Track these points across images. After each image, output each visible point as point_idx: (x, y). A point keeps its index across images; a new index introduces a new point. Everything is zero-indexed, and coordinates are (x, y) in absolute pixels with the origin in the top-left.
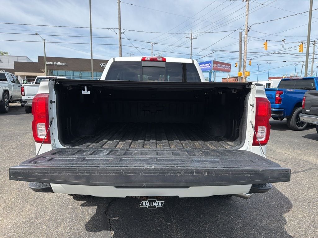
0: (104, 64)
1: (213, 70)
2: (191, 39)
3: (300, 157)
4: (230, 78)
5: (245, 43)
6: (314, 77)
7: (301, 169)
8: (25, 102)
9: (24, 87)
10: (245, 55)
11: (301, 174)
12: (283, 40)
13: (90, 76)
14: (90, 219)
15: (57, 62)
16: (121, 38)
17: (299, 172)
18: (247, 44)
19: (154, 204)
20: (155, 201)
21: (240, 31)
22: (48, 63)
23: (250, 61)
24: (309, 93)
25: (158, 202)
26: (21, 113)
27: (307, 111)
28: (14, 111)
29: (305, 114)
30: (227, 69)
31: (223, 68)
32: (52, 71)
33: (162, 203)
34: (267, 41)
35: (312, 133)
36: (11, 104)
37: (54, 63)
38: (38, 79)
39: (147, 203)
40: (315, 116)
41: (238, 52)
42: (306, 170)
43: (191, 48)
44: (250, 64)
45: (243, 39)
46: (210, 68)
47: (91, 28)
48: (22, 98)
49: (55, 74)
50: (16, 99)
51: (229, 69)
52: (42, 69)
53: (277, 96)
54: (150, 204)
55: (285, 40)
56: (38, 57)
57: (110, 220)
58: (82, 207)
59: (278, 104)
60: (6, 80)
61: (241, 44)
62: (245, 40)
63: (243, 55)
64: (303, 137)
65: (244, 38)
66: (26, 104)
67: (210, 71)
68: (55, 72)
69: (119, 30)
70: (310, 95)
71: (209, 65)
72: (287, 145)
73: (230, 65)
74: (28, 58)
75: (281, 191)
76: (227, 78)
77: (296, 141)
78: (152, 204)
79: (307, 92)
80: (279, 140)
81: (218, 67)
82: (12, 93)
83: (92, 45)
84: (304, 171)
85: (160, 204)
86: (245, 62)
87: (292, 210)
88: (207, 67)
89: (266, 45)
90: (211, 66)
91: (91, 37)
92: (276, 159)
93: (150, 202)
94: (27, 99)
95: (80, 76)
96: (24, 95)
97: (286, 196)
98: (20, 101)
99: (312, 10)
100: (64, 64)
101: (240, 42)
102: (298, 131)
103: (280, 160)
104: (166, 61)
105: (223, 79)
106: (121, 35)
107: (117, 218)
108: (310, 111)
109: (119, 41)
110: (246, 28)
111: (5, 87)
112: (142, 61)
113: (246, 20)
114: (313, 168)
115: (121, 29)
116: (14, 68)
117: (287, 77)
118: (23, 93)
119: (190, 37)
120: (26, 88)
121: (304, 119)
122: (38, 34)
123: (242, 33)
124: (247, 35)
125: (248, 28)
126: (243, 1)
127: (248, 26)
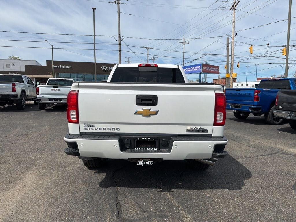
0: (104, 68)
1: (202, 72)
2: (184, 44)
3: (270, 145)
4: (221, 79)
5: (232, 47)
6: (289, 78)
7: (268, 153)
8: (40, 100)
9: (39, 88)
10: (232, 58)
11: (267, 157)
12: (267, 45)
13: (92, 78)
14: (101, 181)
15: (63, 65)
16: (120, 44)
17: (265, 155)
18: (234, 48)
19: (147, 163)
20: (147, 161)
21: (228, 37)
22: (55, 66)
23: (238, 64)
24: (281, 92)
25: (149, 162)
26: (35, 110)
27: (280, 107)
28: (29, 108)
29: (279, 110)
30: (216, 71)
31: (212, 70)
32: (59, 73)
33: (152, 163)
34: (252, 45)
35: (286, 127)
36: (27, 103)
37: (61, 66)
38: (49, 80)
39: (142, 162)
40: (287, 111)
41: (226, 56)
42: (272, 154)
43: (184, 52)
44: (238, 66)
45: (230, 44)
46: (199, 70)
47: (94, 35)
48: (37, 97)
49: (61, 76)
50: (30, 98)
51: (218, 71)
52: (49, 72)
53: (255, 95)
54: (144, 163)
55: (269, 44)
56: (47, 61)
57: (115, 181)
58: (95, 174)
59: (256, 102)
60: (23, 82)
61: (229, 49)
62: (232, 44)
63: (230, 58)
64: (278, 130)
66: (40, 102)
67: (200, 73)
68: (61, 74)
69: (119, 37)
70: (282, 94)
72: (262, 136)
73: (218, 67)
74: (38, 62)
75: (246, 167)
76: (217, 79)
77: (271, 133)
78: (145, 163)
79: (280, 91)
80: (255, 132)
81: (207, 70)
82: (28, 93)
83: (96, 50)
84: (270, 155)
85: (151, 163)
86: (232, 65)
87: (251, 178)
88: (197, 69)
89: (251, 49)
91: (95, 44)
92: (249, 146)
93: (144, 161)
94: (41, 98)
95: (83, 78)
96: (39, 94)
97: (250, 170)
98: (35, 99)
99: (290, 18)
100: (69, 67)
101: (228, 46)
102: (275, 126)
103: (252, 147)
104: (157, 67)
105: (214, 80)
106: (120, 42)
107: (121, 180)
108: (282, 107)
109: (118, 47)
110: (233, 34)
111: (22, 87)
112: (139, 67)
113: (233, 27)
114: (278, 153)
115: (120, 36)
116: (25, 71)
117: (275, 78)
118: (38, 92)
119: (183, 42)
120: (40, 88)
121: (277, 114)
122: (48, 41)
123: (229, 38)
124: (234, 40)
125: (235, 34)
126: (230, 10)
127: (234, 32)
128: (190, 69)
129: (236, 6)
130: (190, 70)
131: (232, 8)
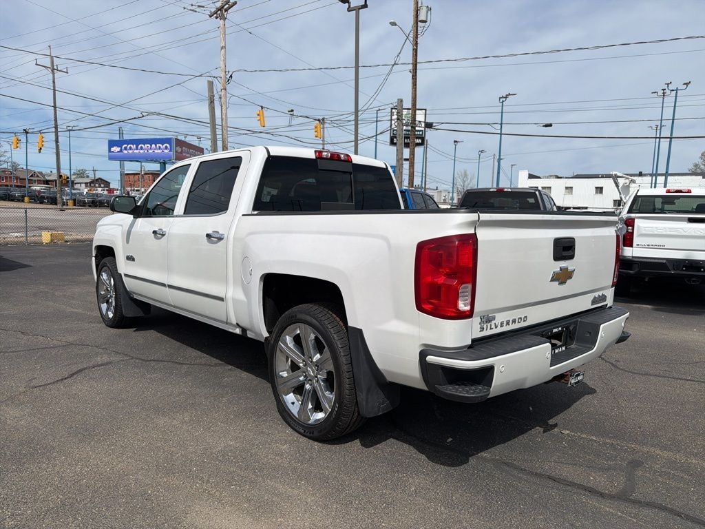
1: (175, 159)
5: (222, 106)
10: (224, 133)
12: (289, 111)
18: (227, 109)
21: (210, 79)
34: (262, 107)
41: (209, 125)
45: (216, 97)
55: (292, 111)
61: (214, 108)
62: (222, 99)
65: (220, 95)
67: (162, 161)
71: (166, 148)
73: (202, 150)
81: (184, 154)
88: (160, 151)
89: (261, 116)
90: (170, 151)
101: (212, 102)
104: (352, 162)
110: (222, 74)
112: (316, 158)
113: (222, 58)
119: (49, 66)
123: (213, 83)
124: (225, 89)
125: (228, 77)
126: (211, 17)
127: (226, 72)
128: (137, 149)
129: (226, 10)
130: (136, 151)
131: (216, 13)
